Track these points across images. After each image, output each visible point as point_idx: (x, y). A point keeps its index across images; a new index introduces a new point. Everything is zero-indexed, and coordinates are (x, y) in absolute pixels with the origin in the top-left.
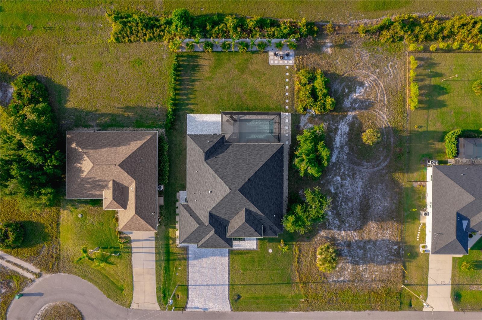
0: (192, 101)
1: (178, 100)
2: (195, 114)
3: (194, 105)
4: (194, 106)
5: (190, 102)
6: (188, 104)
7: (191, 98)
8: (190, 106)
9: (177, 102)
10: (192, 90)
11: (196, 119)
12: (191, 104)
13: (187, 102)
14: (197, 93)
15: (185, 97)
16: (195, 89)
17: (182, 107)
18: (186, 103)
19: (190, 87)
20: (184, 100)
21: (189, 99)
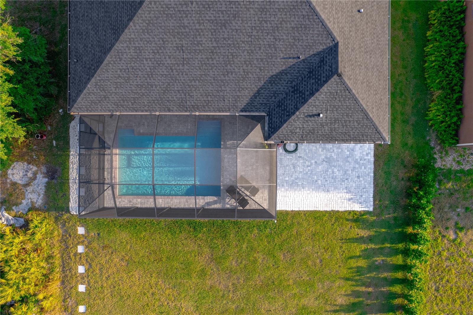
0: (358, 249)
1: (396, 252)
2: (350, 212)
3: (353, 239)
4: (352, 235)
5: (363, 246)
6: (370, 239)
7: (359, 256)
8: (364, 233)
9: (400, 246)
10: (356, 281)
11: (348, 196)
12: (360, 240)
13: (373, 246)
14: (344, 272)
15: (379, 259)
16: (350, 283)
17: (386, 232)
18: (376, 244)
19: (363, 289)
20: (380, 251)
21: (367, 255)
